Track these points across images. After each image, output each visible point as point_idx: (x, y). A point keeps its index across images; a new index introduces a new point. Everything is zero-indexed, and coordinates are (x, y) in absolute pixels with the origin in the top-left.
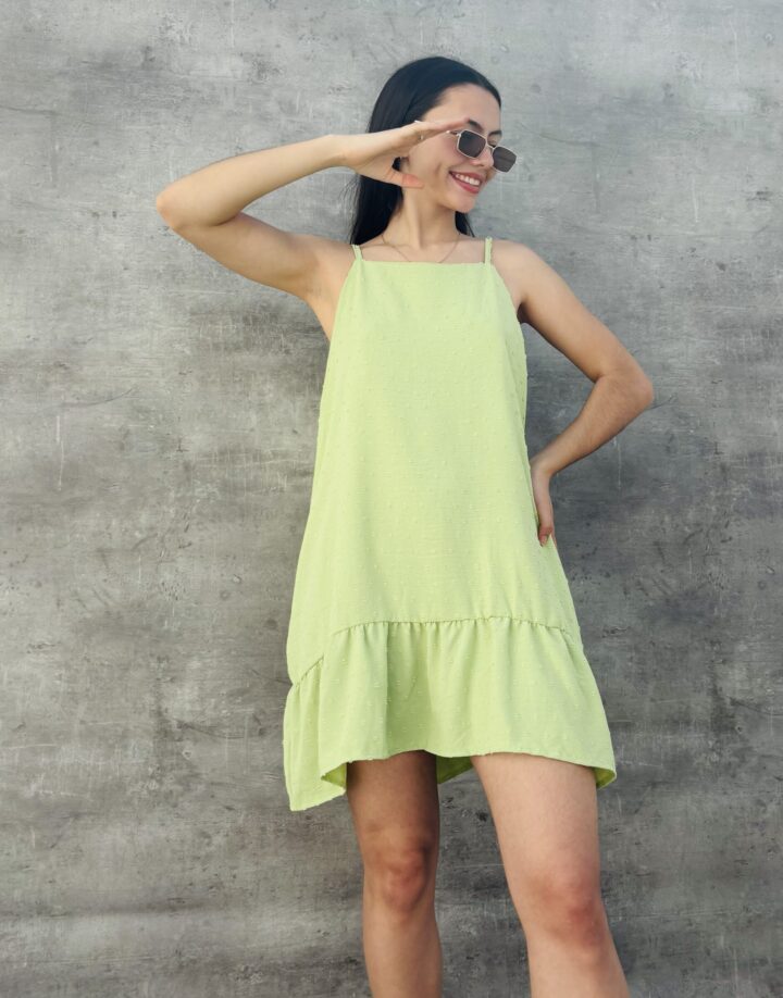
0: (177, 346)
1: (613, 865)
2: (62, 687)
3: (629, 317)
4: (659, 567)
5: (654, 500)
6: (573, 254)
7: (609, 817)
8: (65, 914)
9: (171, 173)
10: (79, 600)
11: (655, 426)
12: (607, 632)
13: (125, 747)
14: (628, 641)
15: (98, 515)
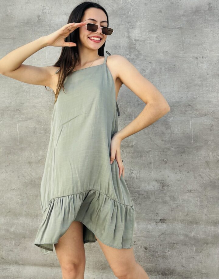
0: (49, 103)
1: (193, 269)
2: (20, 201)
3: (195, 85)
4: (208, 170)
5: (206, 147)
6: (174, 65)
7: (190, 253)
8: (23, 265)
9: (46, 52)
10: (24, 176)
11: (206, 122)
12: (188, 191)
13: (37, 219)
14: (196, 194)
15: (28, 152)
